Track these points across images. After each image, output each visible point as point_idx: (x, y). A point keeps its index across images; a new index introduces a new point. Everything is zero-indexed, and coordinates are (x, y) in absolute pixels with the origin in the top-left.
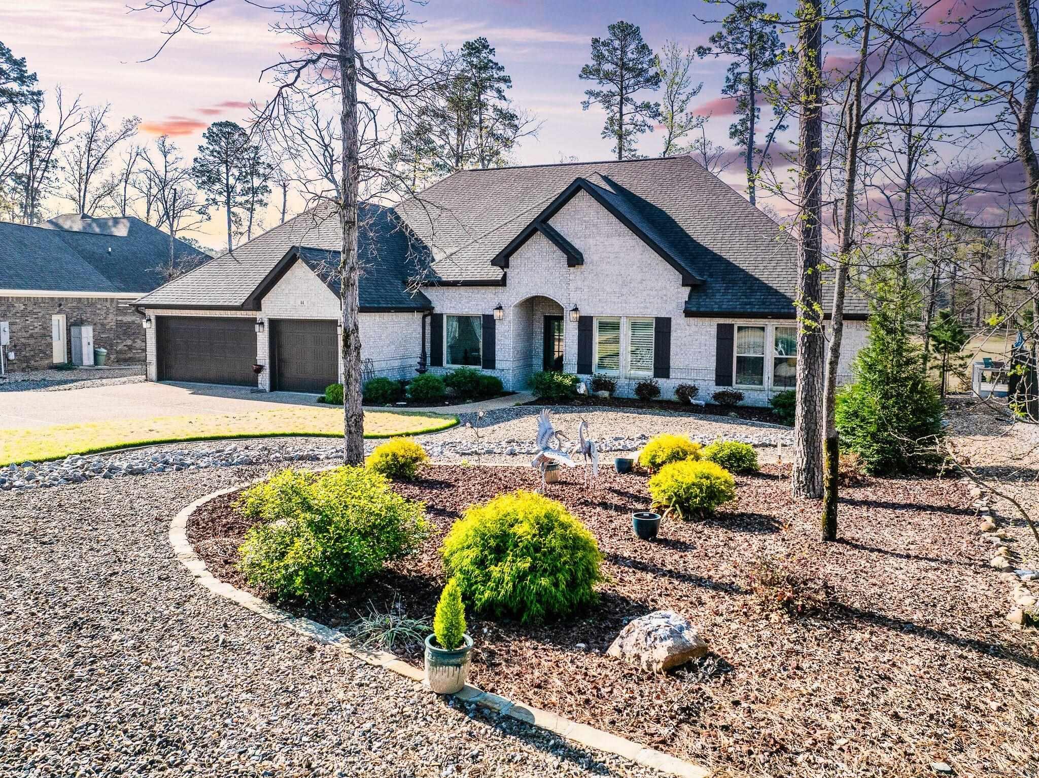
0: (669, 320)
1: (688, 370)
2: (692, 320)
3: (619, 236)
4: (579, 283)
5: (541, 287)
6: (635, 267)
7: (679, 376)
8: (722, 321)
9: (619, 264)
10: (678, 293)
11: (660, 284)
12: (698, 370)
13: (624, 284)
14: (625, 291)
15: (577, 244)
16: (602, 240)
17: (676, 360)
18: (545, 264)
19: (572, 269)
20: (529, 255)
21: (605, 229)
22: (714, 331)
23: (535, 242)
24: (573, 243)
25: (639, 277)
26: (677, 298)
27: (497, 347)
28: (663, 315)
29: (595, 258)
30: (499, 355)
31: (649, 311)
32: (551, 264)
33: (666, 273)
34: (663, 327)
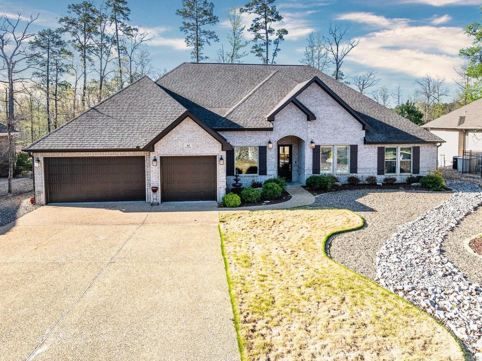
0: (357, 146)
1: (365, 169)
2: (367, 146)
3: (333, 106)
4: (313, 129)
5: (292, 131)
6: (340, 121)
7: (361, 171)
8: (380, 146)
9: (333, 119)
10: (361, 133)
11: (352, 129)
12: (370, 169)
13: (335, 129)
14: (335, 132)
15: (312, 109)
16: (324, 108)
17: (360, 165)
18: (294, 119)
19: (309, 122)
20: (285, 114)
21: (326, 102)
22: (376, 150)
23: (289, 108)
24: (309, 109)
25: (343, 126)
26: (360, 136)
27: (268, 164)
28: (354, 144)
29: (321, 116)
30: (269, 168)
31: (348, 142)
32: (298, 119)
33: (355, 124)
34: (354, 149)
